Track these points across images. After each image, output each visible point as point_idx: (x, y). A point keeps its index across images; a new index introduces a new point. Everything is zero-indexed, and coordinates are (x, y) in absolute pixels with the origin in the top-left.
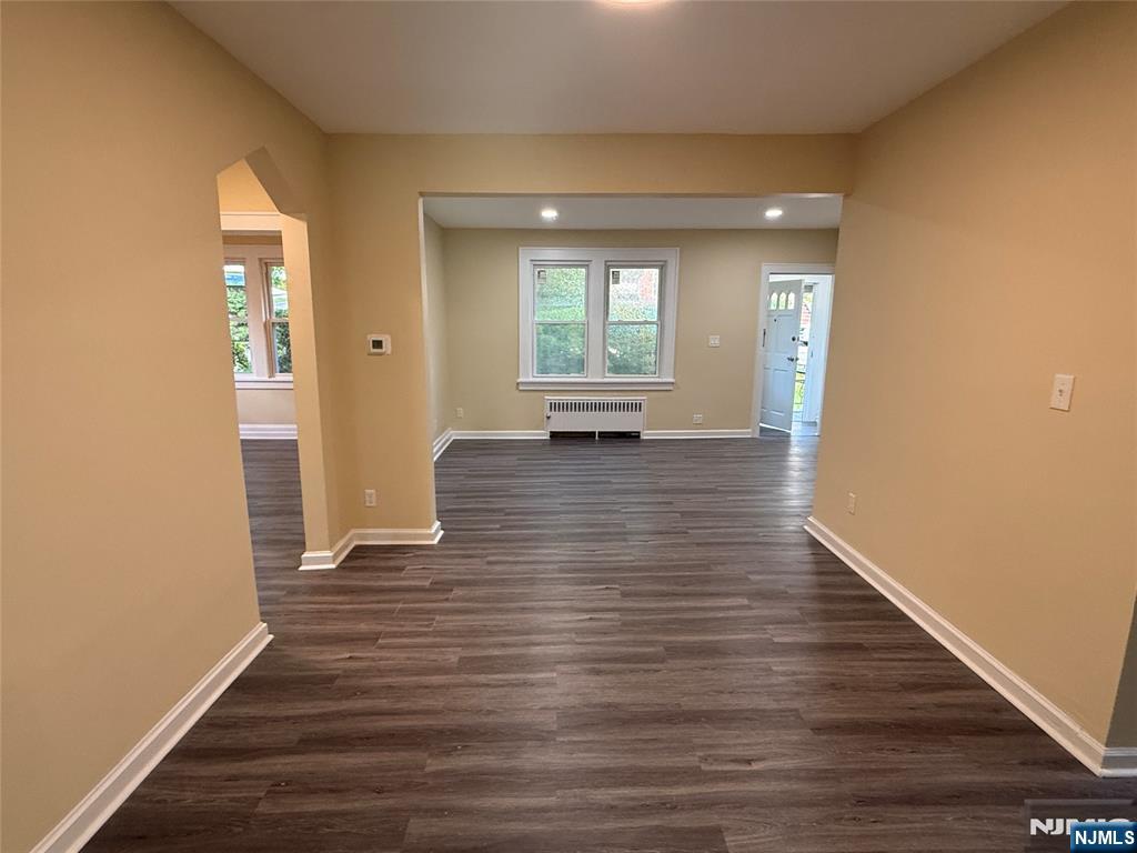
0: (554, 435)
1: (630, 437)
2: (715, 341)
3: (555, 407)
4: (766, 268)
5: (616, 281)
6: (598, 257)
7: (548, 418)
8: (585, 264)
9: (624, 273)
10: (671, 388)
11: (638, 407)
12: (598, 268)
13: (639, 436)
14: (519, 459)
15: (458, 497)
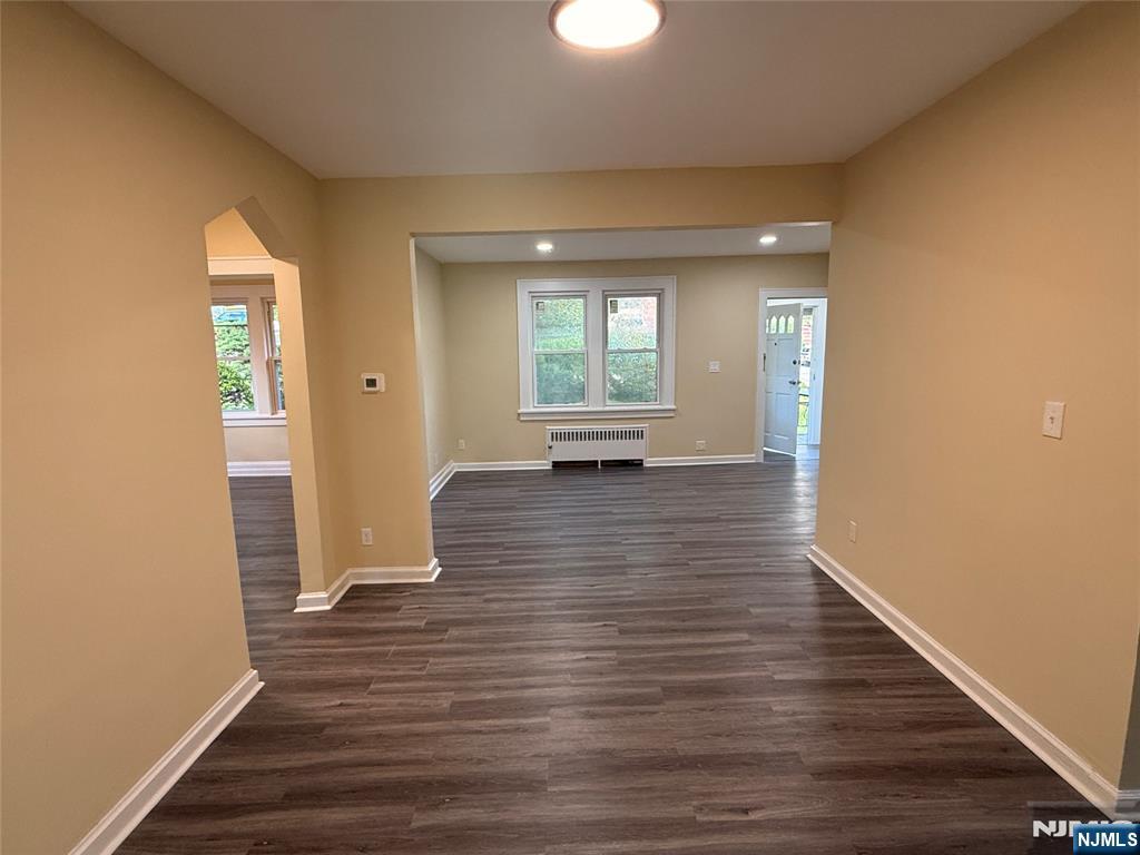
0: (556, 465)
1: (632, 465)
2: (715, 366)
3: (556, 436)
4: (763, 293)
5: (615, 311)
6: (595, 287)
7: (550, 447)
8: (583, 295)
9: (621, 301)
10: (672, 415)
11: (639, 435)
12: (595, 299)
13: (642, 464)
14: (521, 491)
15: (456, 532)
